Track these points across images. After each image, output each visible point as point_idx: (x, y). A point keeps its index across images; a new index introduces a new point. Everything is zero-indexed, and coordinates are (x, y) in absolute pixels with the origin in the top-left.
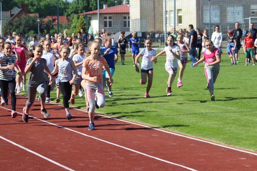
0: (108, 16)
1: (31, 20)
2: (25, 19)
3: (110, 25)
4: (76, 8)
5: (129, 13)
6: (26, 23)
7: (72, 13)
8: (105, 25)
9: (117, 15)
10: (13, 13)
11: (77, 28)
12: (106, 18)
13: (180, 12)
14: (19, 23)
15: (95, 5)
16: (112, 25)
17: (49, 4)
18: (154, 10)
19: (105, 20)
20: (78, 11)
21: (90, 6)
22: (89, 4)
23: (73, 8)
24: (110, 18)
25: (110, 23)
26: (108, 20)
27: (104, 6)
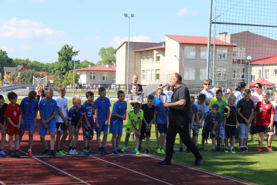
0: (93, 72)
1: (31, 73)
2: (27, 72)
3: (94, 79)
4: (59, 67)
5: (115, 71)
6: (28, 75)
7: (57, 70)
8: (91, 79)
10: (17, 68)
11: (72, 80)
12: (91, 73)
13: (157, 71)
14: (23, 75)
15: (71, 65)
16: (95, 79)
17: (33, 64)
18: (135, 69)
19: (91, 75)
20: (60, 68)
21: (69, 66)
22: (68, 65)
23: (57, 67)
24: (94, 74)
25: (94, 77)
26: (93, 75)
27: (89, 65)
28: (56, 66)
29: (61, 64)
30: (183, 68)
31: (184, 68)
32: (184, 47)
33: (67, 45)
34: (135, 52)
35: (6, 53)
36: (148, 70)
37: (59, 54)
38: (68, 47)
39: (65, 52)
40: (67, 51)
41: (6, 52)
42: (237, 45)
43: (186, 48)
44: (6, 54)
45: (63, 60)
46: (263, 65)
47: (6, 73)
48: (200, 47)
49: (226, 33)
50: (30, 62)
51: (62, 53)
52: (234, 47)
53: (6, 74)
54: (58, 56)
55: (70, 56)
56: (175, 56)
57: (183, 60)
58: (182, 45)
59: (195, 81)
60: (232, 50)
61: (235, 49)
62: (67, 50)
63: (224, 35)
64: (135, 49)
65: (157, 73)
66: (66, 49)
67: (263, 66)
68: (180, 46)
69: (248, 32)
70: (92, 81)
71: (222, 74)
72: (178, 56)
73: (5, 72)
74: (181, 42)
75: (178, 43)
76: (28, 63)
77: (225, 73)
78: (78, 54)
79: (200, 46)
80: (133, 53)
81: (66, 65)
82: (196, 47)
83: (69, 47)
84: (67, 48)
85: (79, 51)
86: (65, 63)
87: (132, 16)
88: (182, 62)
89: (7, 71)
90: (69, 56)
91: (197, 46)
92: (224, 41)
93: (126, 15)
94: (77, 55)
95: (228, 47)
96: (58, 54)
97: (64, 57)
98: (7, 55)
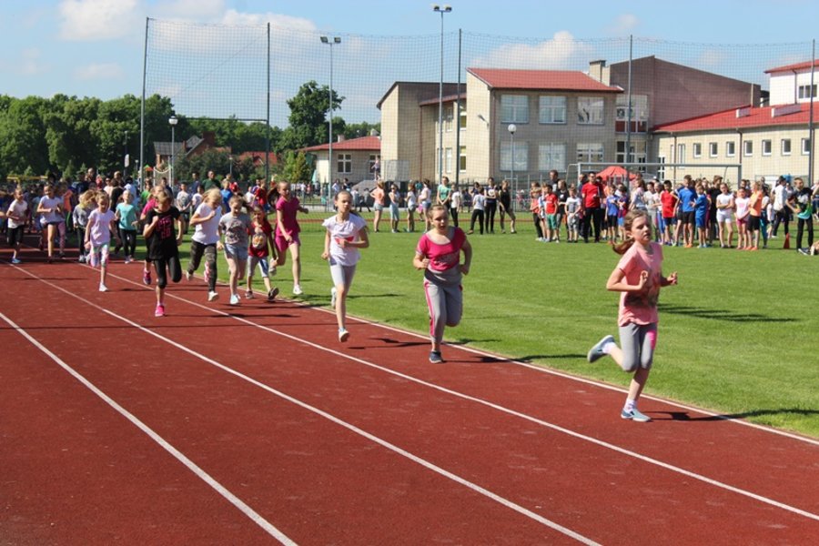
0: (345, 154)
1: (219, 158)
2: (209, 156)
3: (348, 170)
4: (293, 139)
5: (379, 150)
6: (210, 162)
7: (285, 147)
8: (340, 170)
9: (361, 153)
10: (189, 146)
12: (341, 157)
13: (463, 150)
15: (323, 135)
16: (351, 170)
17: (248, 132)
18: (421, 146)
19: (340, 161)
20: (295, 144)
21: (316, 137)
22: (314, 134)
23: (287, 139)
24: (348, 157)
25: (348, 165)
26: (344, 161)
27: (339, 138)
28: (284, 138)
29: (296, 132)
30: (500, 143)
31: (502, 145)
32: (500, 96)
33: (311, 84)
34: (421, 106)
35: (172, 102)
36: (448, 149)
37: (292, 105)
38: (313, 87)
39: (307, 102)
40: (312, 99)
41: (169, 100)
42: (622, 89)
43: (506, 98)
44: (171, 105)
45: (301, 123)
46: (676, 135)
47: (161, 157)
48: (538, 96)
49: (603, 63)
50: (242, 125)
51: (300, 104)
52: (618, 95)
53: (161, 162)
54: (289, 112)
55: (320, 110)
56: (481, 117)
57: (498, 125)
58: (496, 92)
59: (527, 172)
60: (614, 101)
61: (620, 99)
62: (311, 96)
63: (599, 66)
64: (420, 99)
65: (461, 155)
66: (309, 92)
67: (675, 137)
68: (491, 94)
69: (652, 57)
70: (342, 176)
71: (592, 156)
72: (487, 117)
73: (158, 156)
74: (491, 86)
75: (486, 86)
76: (234, 127)
77: (597, 153)
78: (341, 105)
79: (536, 93)
80: (414, 108)
81: (308, 134)
82: (529, 98)
83: (317, 87)
84: (312, 90)
85: (344, 98)
86: (307, 129)
87: (337, 41)
88: (496, 131)
89: (164, 153)
90: (317, 110)
91: (531, 93)
92: (598, 79)
93: (324, 40)
94: (337, 109)
95: (603, 95)
96: (288, 106)
97: (305, 113)
98: (173, 109)
